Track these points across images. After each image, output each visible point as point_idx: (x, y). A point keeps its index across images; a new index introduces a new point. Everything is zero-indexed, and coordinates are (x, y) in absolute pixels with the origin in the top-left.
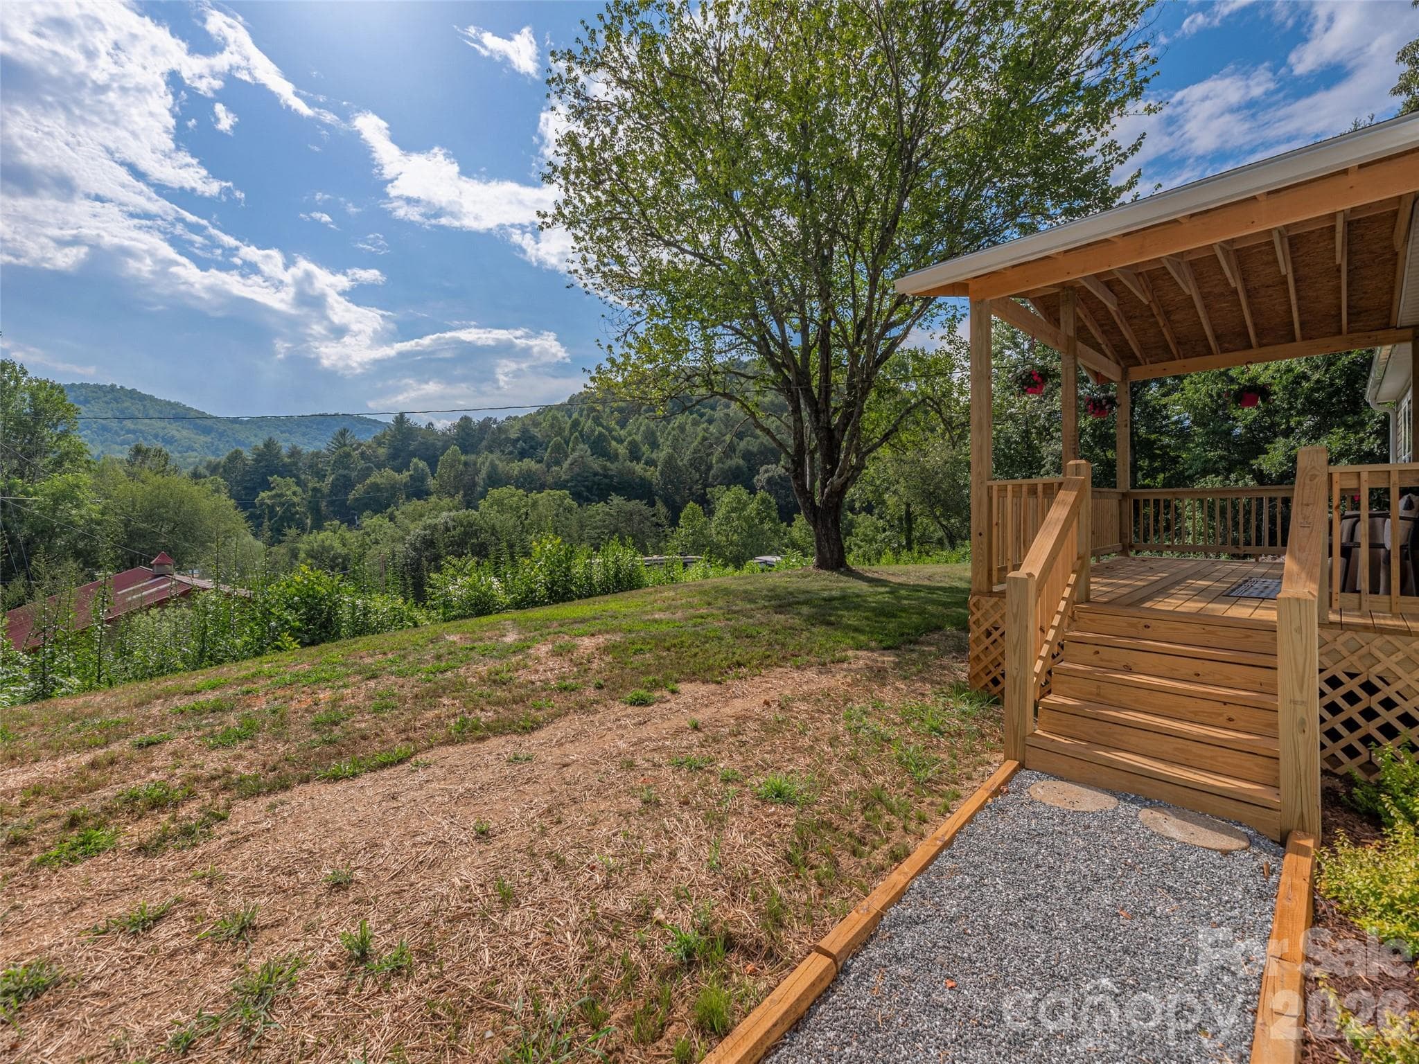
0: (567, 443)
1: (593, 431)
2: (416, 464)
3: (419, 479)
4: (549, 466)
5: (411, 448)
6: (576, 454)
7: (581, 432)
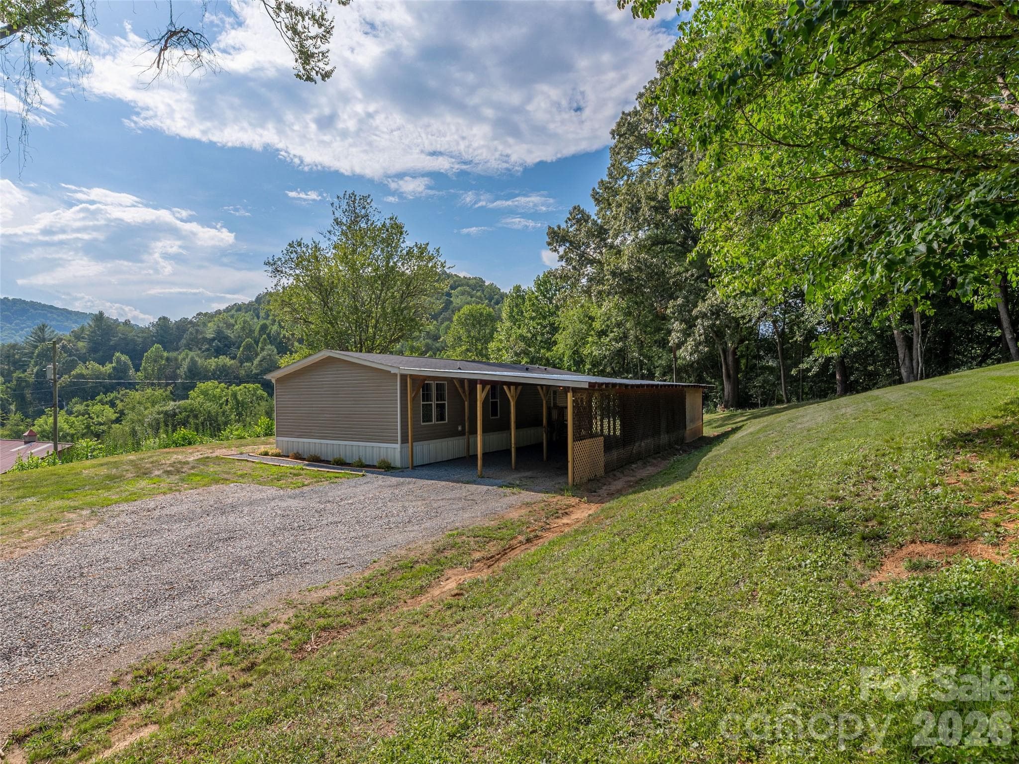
0: (257, 343)
1: (279, 334)
2: (118, 358)
3: (120, 371)
4: (241, 362)
5: (112, 343)
6: (265, 353)
7: (269, 335)
